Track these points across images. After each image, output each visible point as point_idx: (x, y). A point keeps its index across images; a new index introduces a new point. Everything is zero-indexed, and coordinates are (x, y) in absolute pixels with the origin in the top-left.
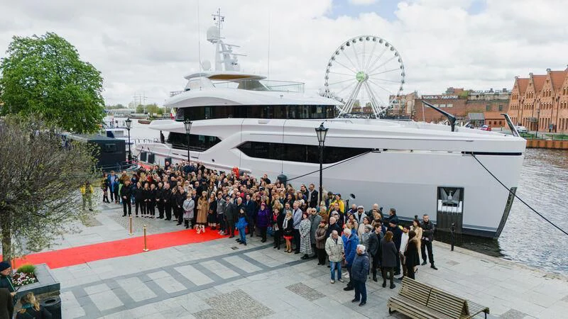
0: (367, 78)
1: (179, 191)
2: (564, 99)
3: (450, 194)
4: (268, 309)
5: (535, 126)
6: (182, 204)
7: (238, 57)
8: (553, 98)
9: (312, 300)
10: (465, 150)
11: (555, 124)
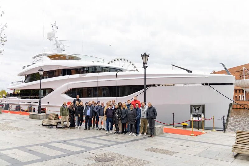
7: (66, 47)
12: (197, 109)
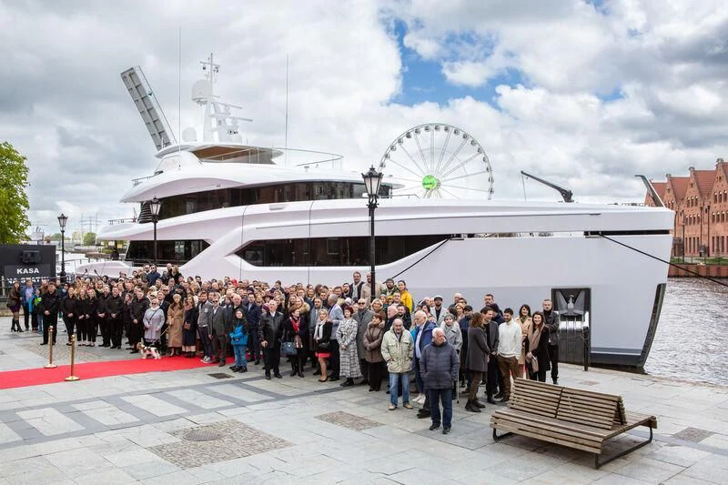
0: (439, 185)
1: (136, 297)
2: (716, 208)
3: (571, 301)
4: (283, 441)
5: (679, 250)
6: (141, 315)
7: (240, 123)
8: (701, 209)
9: (359, 430)
10: (589, 229)
11: (707, 245)
12: (571, 299)
